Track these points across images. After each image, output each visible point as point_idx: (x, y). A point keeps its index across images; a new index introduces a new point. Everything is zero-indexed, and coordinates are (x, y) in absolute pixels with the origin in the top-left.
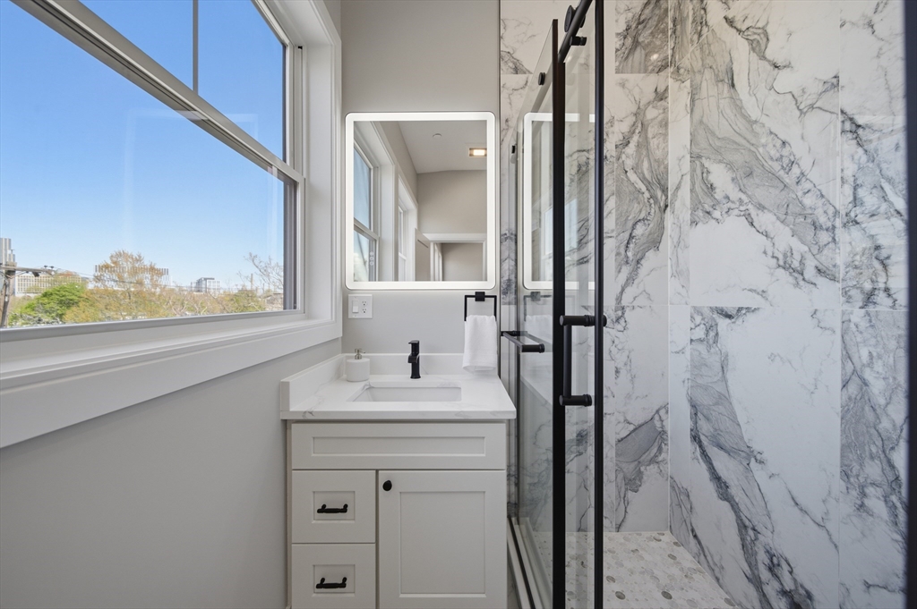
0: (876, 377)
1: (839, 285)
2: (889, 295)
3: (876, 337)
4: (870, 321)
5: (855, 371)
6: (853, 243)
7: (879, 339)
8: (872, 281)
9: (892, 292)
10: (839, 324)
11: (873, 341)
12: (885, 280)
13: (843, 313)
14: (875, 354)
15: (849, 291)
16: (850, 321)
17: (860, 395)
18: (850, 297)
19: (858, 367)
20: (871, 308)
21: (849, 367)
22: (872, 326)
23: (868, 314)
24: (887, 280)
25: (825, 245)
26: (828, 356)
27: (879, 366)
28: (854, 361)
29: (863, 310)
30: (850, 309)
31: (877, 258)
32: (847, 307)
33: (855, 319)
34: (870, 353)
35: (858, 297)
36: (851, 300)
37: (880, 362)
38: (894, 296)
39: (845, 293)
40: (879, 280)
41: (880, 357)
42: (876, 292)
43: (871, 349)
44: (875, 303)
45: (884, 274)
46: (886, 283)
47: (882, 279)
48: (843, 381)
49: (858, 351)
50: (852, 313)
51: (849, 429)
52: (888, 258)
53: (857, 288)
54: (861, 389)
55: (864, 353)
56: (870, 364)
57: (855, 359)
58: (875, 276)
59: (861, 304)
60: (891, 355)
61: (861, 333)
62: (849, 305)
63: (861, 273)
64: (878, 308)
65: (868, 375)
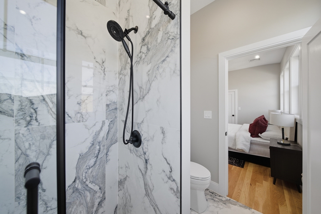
0: (32, 152)
1: (14, 118)
2: (37, 121)
3: (32, 137)
4: (29, 131)
5: (22, 153)
6: (21, 101)
7: (33, 138)
8: (30, 117)
9: (38, 120)
10: (14, 135)
11: (31, 139)
12: (36, 116)
13: (16, 130)
14: (31, 144)
15: (19, 121)
16: (19, 133)
17: (25, 162)
18: (19, 123)
19: (24, 151)
20: (30, 127)
21: (19, 152)
22: (30, 134)
23: (28, 129)
24: (37, 116)
25: (5, 100)
26: (7, 151)
27: (33, 148)
28: (22, 149)
29: (26, 128)
30: (19, 128)
31: (32, 108)
32: (17, 128)
33: (21, 132)
34: (29, 143)
35: (23, 123)
36: (20, 124)
37: (34, 146)
38: (39, 122)
39: (17, 121)
40: (33, 116)
41: (33, 144)
42: (32, 121)
43: (30, 142)
44: (31, 125)
45: (35, 114)
46: (36, 117)
47: (34, 116)
48: (15, 159)
49: (24, 144)
50: (20, 130)
51: (20, 178)
52: (37, 108)
53: (23, 119)
54: (25, 159)
55: (27, 145)
56: (29, 148)
57: (23, 148)
58: (32, 114)
59: (25, 126)
60: (38, 142)
61: (25, 137)
62: (19, 126)
63: (25, 114)
64: (33, 126)
65: (28, 152)
